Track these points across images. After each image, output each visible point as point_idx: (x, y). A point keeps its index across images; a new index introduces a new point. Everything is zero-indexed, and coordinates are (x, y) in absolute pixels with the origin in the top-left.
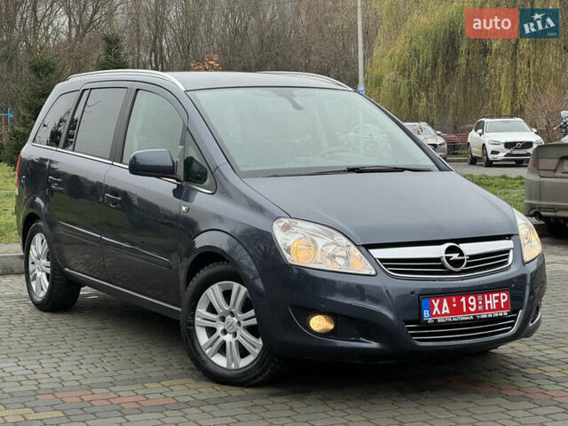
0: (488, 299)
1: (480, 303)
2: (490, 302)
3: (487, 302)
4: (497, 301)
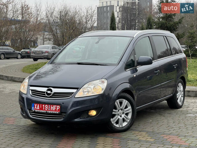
1: (49, 108)
3: (52, 108)
4: (55, 108)
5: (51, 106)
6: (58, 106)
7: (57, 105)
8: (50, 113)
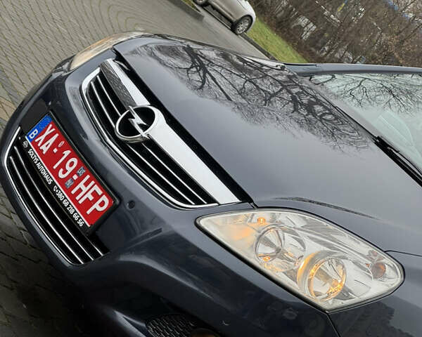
0: (86, 184)
1: (75, 177)
2: (85, 189)
3: (81, 185)
4: (91, 198)
5: (88, 177)
6: (104, 198)
7: (106, 192)
8: (58, 199)
